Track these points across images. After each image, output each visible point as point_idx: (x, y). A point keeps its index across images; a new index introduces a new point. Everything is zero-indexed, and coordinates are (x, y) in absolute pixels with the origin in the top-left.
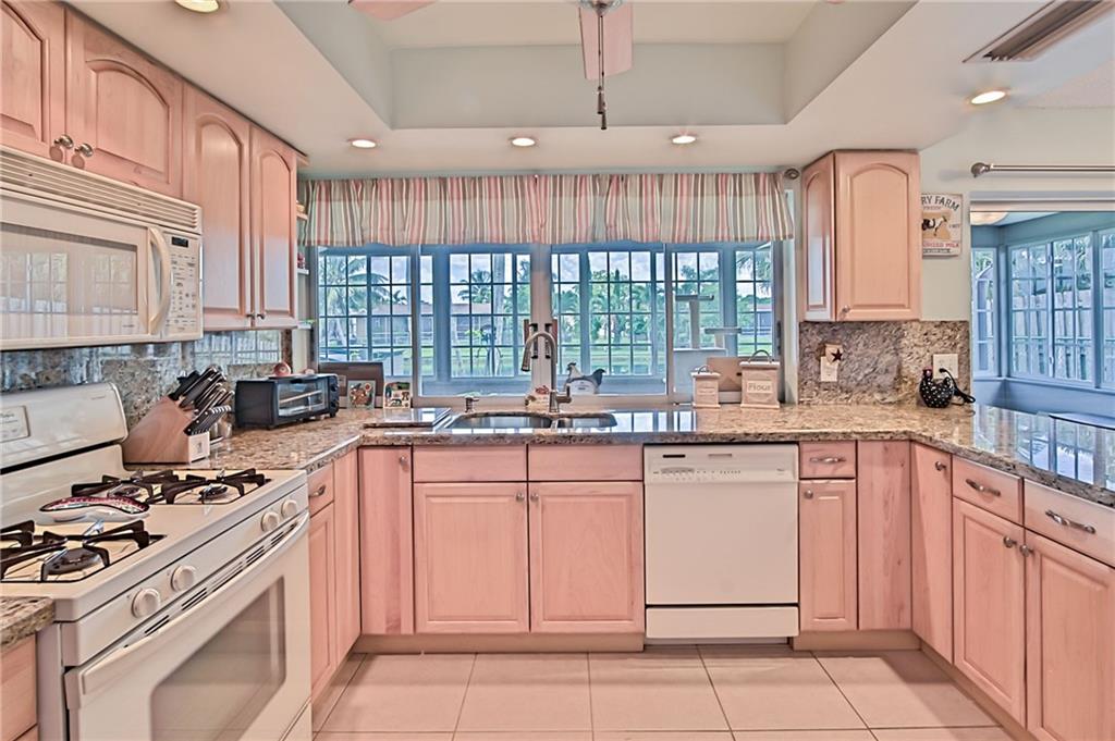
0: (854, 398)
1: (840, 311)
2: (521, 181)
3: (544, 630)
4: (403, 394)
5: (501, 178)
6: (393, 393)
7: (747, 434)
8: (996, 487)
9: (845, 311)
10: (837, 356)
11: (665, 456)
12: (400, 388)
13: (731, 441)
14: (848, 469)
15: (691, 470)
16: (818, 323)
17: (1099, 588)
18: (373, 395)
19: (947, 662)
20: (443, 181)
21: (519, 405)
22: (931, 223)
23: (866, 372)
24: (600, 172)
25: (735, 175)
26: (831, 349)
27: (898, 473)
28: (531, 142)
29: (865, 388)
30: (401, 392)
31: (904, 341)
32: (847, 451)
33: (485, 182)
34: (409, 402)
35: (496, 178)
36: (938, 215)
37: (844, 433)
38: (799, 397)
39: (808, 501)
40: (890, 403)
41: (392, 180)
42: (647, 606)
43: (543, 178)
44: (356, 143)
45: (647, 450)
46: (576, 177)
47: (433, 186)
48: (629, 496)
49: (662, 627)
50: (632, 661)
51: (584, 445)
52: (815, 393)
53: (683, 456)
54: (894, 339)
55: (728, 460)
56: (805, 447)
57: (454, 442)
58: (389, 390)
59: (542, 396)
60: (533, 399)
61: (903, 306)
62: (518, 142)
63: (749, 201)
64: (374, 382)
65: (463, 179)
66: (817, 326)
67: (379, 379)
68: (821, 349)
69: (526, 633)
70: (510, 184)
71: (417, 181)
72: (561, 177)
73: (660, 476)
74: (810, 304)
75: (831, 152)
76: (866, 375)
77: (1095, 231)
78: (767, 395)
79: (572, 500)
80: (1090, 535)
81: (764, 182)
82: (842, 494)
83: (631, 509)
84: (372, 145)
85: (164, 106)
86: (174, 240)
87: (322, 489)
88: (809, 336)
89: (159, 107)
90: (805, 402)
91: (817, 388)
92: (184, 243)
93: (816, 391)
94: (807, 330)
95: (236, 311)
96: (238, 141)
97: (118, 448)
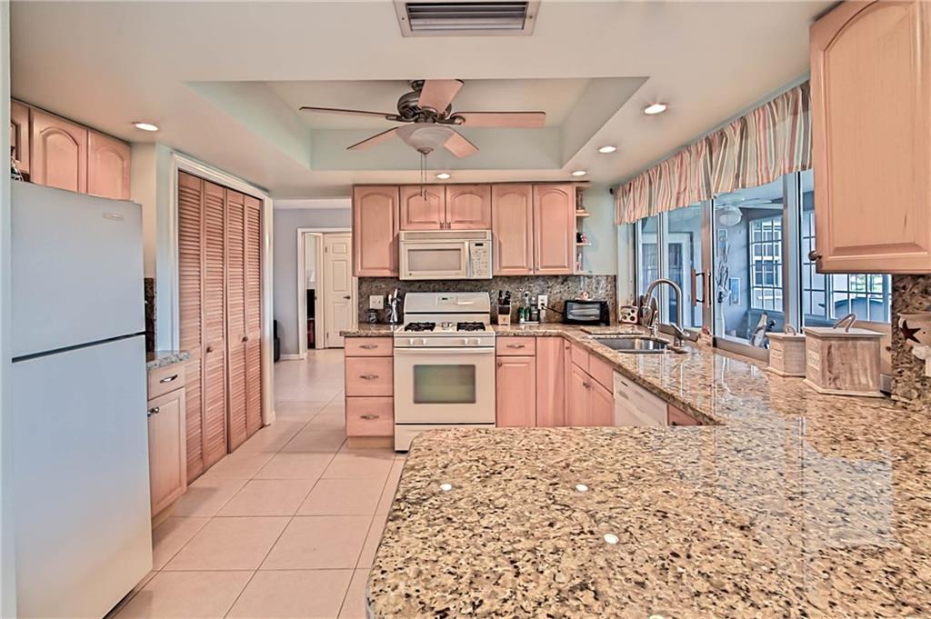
52: (916, 394)
85: (481, 197)
86: (477, 245)
87: (520, 347)
88: (907, 297)
89: (479, 199)
90: (899, 404)
91: (918, 385)
92: (481, 245)
93: (917, 389)
94: (904, 288)
95: (523, 267)
96: (525, 194)
97: (489, 315)
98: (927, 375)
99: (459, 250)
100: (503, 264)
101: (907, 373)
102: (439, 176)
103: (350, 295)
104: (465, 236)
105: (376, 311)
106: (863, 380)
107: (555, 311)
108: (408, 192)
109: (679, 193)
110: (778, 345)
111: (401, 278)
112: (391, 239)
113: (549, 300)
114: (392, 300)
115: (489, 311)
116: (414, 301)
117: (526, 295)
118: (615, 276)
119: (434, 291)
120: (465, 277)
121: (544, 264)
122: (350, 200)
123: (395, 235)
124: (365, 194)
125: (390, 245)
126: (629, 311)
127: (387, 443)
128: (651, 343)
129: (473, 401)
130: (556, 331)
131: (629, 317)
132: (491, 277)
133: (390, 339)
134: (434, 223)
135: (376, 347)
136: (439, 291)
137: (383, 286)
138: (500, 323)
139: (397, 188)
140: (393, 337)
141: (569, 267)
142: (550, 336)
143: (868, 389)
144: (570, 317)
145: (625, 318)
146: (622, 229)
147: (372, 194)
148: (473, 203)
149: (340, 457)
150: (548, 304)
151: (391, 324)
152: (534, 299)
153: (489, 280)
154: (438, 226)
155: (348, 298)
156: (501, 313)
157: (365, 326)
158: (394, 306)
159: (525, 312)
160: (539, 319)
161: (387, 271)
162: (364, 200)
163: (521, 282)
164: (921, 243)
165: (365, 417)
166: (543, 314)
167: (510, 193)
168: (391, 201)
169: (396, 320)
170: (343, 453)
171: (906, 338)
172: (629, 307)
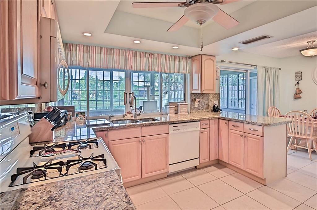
0: (201, 111)
1: (202, 91)
2: (126, 51)
3: (145, 177)
4: (83, 116)
5: (120, 50)
6: (79, 116)
7: (191, 120)
8: (238, 126)
9: (203, 91)
10: (199, 101)
11: (174, 127)
12: (81, 114)
13: (188, 122)
14: (208, 126)
15: (179, 130)
17: (258, 140)
18: (72, 117)
19: (226, 163)
20: (101, 48)
21: (121, 118)
24: (147, 51)
25: (178, 57)
26: (197, 100)
27: (216, 126)
28: (139, 42)
29: (202, 108)
30: (82, 115)
31: (209, 98)
32: (208, 122)
33: (115, 50)
34: (85, 118)
35: (118, 49)
37: (208, 118)
38: (190, 111)
39: (202, 134)
40: (207, 112)
41: (84, 46)
42: (170, 165)
43: (132, 51)
44: (85, 34)
45: (170, 125)
46: (141, 52)
47: (98, 50)
48: (166, 138)
49: (173, 169)
50: (166, 179)
51: (156, 125)
52: (193, 110)
53: (177, 126)
55: (186, 126)
56: (201, 122)
57: (122, 128)
58: (77, 115)
59: (128, 114)
60: (126, 115)
61: (212, 90)
62: (136, 42)
63: (181, 63)
64: (71, 113)
65: (108, 48)
66: (194, 94)
67: (73, 112)
68: (195, 100)
69: (141, 179)
70: (122, 52)
71: (93, 47)
72: (137, 52)
73: (173, 131)
74: (193, 89)
75: (200, 54)
76: (203, 106)
77: (228, 74)
78: (185, 111)
79: (152, 140)
80: (257, 131)
81: (184, 59)
82: (207, 132)
83: (166, 140)
84: (90, 35)
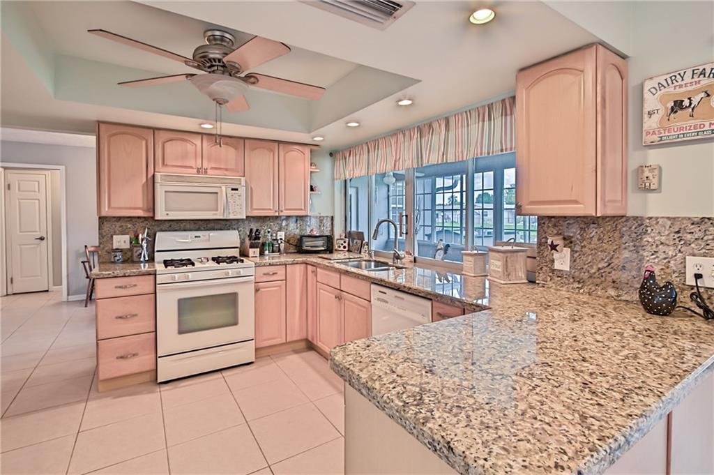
0: (586, 289)
11: (380, 292)
15: (387, 302)
16: (553, 217)
22: (686, 103)
23: (600, 266)
31: (647, 238)
36: (697, 92)
52: (549, 279)
53: (385, 293)
54: (634, 235)
56: (435, 304)
66: (553, 219)
76: (599, 269)
78: (499, 272)
83: (367, 314)
85: (236, 149)
86: (233, 189)
87: (274, 274)
88: (545, 228)
89: (234, 150)
90: (540, 285)
91: (551, 274)
92: (237, 190)
93: (550, 276)
94: (544, 223)
95: (270, 210)
96: (272, 150)
97: (238, 249)
98: (555, 268)
99: (217, 193)
100: (254, 207)
101: (545, 268)
102: (203, 126)
103: (45, 236)
104: (222, 181)
105: (121, 250)
106: (520, 275)
107: (290, 244)
108: (162, 136)
109: (395, 161)
110: (470, 258)
111: (156, 218)
112: (144, 180)
113: (285, 235)
114: (142, 240)
115: (239, 246)
116: (165, 240)
117: (269, 232)
118: (332, 217)
119: (185, 230)
120: (221, 217)
121: (287, 207)
122: (94, 138)
123: (150, 175)
124: (114, 132)
125: (143, 185)
126: (342, 242)
127: (147, 378)
128: (373, 264)
129: (236, 323)
130: (301, 259)
131: (342, 247)
132: (245, 218)
133: (152, 277)
134: (191, 167)
135: (135, 285)
136: (191, 230)
137: (129, 226)
138: (250, 255)
139: (152, 131)
140: (155, 275)
141: (305, 210)
142: (297, 263)
143: (521, 279)
144: (305, 248)
145: (340, 247)
146: (338, 184)
147: (124, 133)
148: (228, 154)
149: (92, 405)
150: (285, 238)
151: (142, 262)
152: (274, 235)
153: (243, 219)
154: (195, 171)
155: (42, 239)
156: (251, 247)
157: (107, 266)
158: (145, 245)
159: (269, 246)
160: (279, 251)
161: (141, 211)
162: (112, 139)
163: (264, 222)
164: (579, 200)
165: (122, 357)
166: (282, 246)
167: (260, 148)
168: (144, 142)
169: (147, 259)
170: (94, 399)
171: (551, 250)
172: (342, 239)
